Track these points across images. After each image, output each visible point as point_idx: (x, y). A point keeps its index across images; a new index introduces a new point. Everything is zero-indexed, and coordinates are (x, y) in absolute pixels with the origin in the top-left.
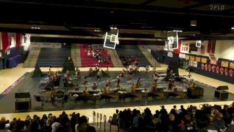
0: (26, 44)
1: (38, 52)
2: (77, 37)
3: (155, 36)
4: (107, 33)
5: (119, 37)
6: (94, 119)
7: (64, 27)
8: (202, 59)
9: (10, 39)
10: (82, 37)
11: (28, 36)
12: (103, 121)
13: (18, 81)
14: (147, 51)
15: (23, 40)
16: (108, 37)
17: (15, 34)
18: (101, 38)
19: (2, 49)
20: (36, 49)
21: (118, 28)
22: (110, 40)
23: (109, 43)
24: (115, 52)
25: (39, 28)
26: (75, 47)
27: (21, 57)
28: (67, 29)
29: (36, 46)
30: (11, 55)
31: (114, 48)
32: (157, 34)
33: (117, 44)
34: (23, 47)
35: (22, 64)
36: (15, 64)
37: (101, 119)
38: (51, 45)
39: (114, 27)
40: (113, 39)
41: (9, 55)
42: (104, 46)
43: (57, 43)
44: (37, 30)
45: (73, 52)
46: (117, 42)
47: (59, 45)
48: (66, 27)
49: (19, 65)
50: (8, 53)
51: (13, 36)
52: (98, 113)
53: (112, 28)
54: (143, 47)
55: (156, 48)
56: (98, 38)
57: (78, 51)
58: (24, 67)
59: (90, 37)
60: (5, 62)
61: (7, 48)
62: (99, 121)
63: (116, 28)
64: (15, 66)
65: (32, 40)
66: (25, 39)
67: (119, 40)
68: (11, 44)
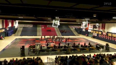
0: (16, 25)
1: (22, 29)
2: (40, 22)
3: (77, 22)
4: (54, 20)
5: (60, 22)
6: (48, 61)
7: (34, 17)
8: (99, 32)
9: (9, 23)
10: (42, 22)
11: (17, 21)
12: (52, 61)
13: (12, 42)
14: (73, 28)
15: (15, 23)
16: (54, 22)
17: (11, 20)
18: (51, 22)
19: (5, 27)
20: (21, 27)
21: (60, 18)
22: (55, 23)
23: (55, 25)
24: (58, 29)
25: (22, 18)
26: (39, 27)
27: (13, 31)
28: (35, 18)
29: (21, 26)
30: (9, 30)
31: (57, 27)
32: (78, 20)
33: (59, 25)
34: (15, 26)
35: (14, 34)
36: (11, 34)
37: (51, 61)
38: (28, 26)
39: (57, 17)
40: (57, 23)
41: (8, 30)
42: (53, 26)
43: (31, 25)
44: (21, 19)
45: (38, 29)
46: (59, 24)
47: (31, 26)
48: (35, 17)
49: (13, 35)
50: (8, 29)
51: (10, 21)
52: (50, 58)
53: (56, 18)
54: (71, 27)
55: (77, 27)
56: (50, 22)
57: (40, 28)
58: (15, 36)
59: (46, 22)
60: (6, 34)
61: (7, 27)
62: (50, 62)
63: (58, 18)
64: (11, 36)
65: (19, 23)
66: (16, 23)
67: (60, 23)
68: (9, 25)
